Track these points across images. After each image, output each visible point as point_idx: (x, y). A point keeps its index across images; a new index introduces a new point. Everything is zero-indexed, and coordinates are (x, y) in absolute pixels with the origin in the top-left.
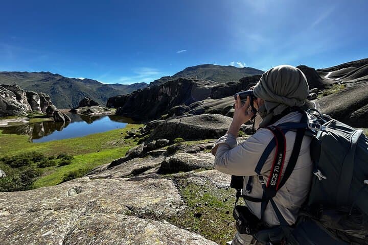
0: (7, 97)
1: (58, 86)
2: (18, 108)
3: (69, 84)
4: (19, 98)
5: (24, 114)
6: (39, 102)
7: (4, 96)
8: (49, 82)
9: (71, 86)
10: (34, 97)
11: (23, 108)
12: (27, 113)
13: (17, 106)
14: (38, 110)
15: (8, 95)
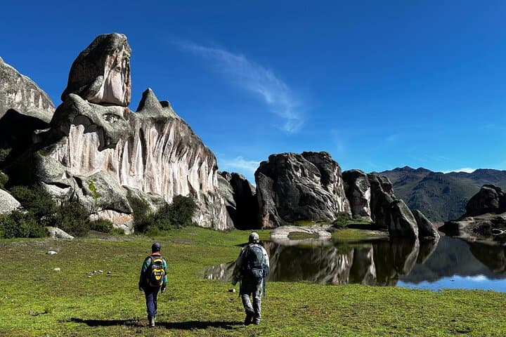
0: (305, 176)
1: (422, 192)
2: (319, 202)
3: (443, 186)
4: (325, 181)
5: (328, 216)
6: (367, 195)
7: (299, 174)
8: (407, 185)
9: (446, 191)
10: (358, 183)
11: (330, 204)
12: (336, 215)
13: (317, 197)
14: (364, 214)
15: (306, 171)
